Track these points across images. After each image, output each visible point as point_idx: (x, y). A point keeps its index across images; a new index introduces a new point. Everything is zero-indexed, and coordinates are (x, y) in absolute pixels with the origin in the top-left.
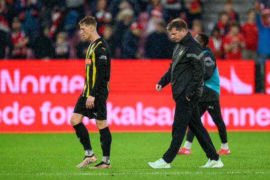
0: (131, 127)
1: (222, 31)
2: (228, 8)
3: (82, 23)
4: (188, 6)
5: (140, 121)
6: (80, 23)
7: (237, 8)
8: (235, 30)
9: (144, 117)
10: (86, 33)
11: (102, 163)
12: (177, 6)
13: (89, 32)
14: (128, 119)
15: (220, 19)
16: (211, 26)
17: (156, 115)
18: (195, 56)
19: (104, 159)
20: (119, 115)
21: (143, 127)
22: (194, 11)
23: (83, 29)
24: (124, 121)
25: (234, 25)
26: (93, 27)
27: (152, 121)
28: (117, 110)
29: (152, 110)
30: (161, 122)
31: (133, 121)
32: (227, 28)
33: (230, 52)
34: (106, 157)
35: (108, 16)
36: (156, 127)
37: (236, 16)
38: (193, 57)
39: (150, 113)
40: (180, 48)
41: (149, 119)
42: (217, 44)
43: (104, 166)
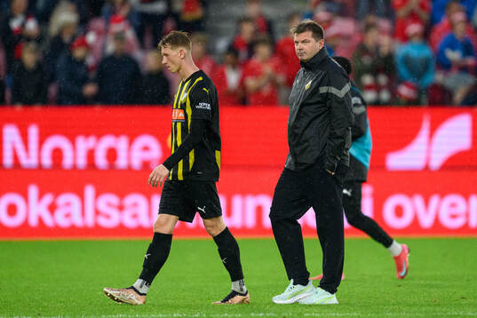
0: (73, 231)
1: (243, 54)
2: (252, 10)
3: (164, 44)
4: (179, 6)
5: (90, 220)
6: (160, 44)
7: (270, 11)
8: (263, 51)
9: (97, 213)
10: (173, 63)
11: (234, 294)
12: (159, 7)
13: (177, 60)
14: (68, 216)
15: (238, 32)
16: (222, 44)
17: (121, 208)
18: (334, 90)
19: (235, 286)
20: (52, 208)
21: (98, 231)
22: (189, 16)
23: (166, 55)
24: (61, 219)
25: (263, 42)
26: (185, 51)
27: (113, 219)
28: (48, 199)
29: (113, 199)
30: (129, 222)
31: (77, 220)
32: (251, 48)
33: (258, 92)
34: (238, 282)
35: (32, 25)
36: (121, 230)
37: (267, 27)
38: (332, 94)
39: (109, 205)
40: (305, 76)
41: (108, 217)
42: (233, 78)
43: (238, 298)
